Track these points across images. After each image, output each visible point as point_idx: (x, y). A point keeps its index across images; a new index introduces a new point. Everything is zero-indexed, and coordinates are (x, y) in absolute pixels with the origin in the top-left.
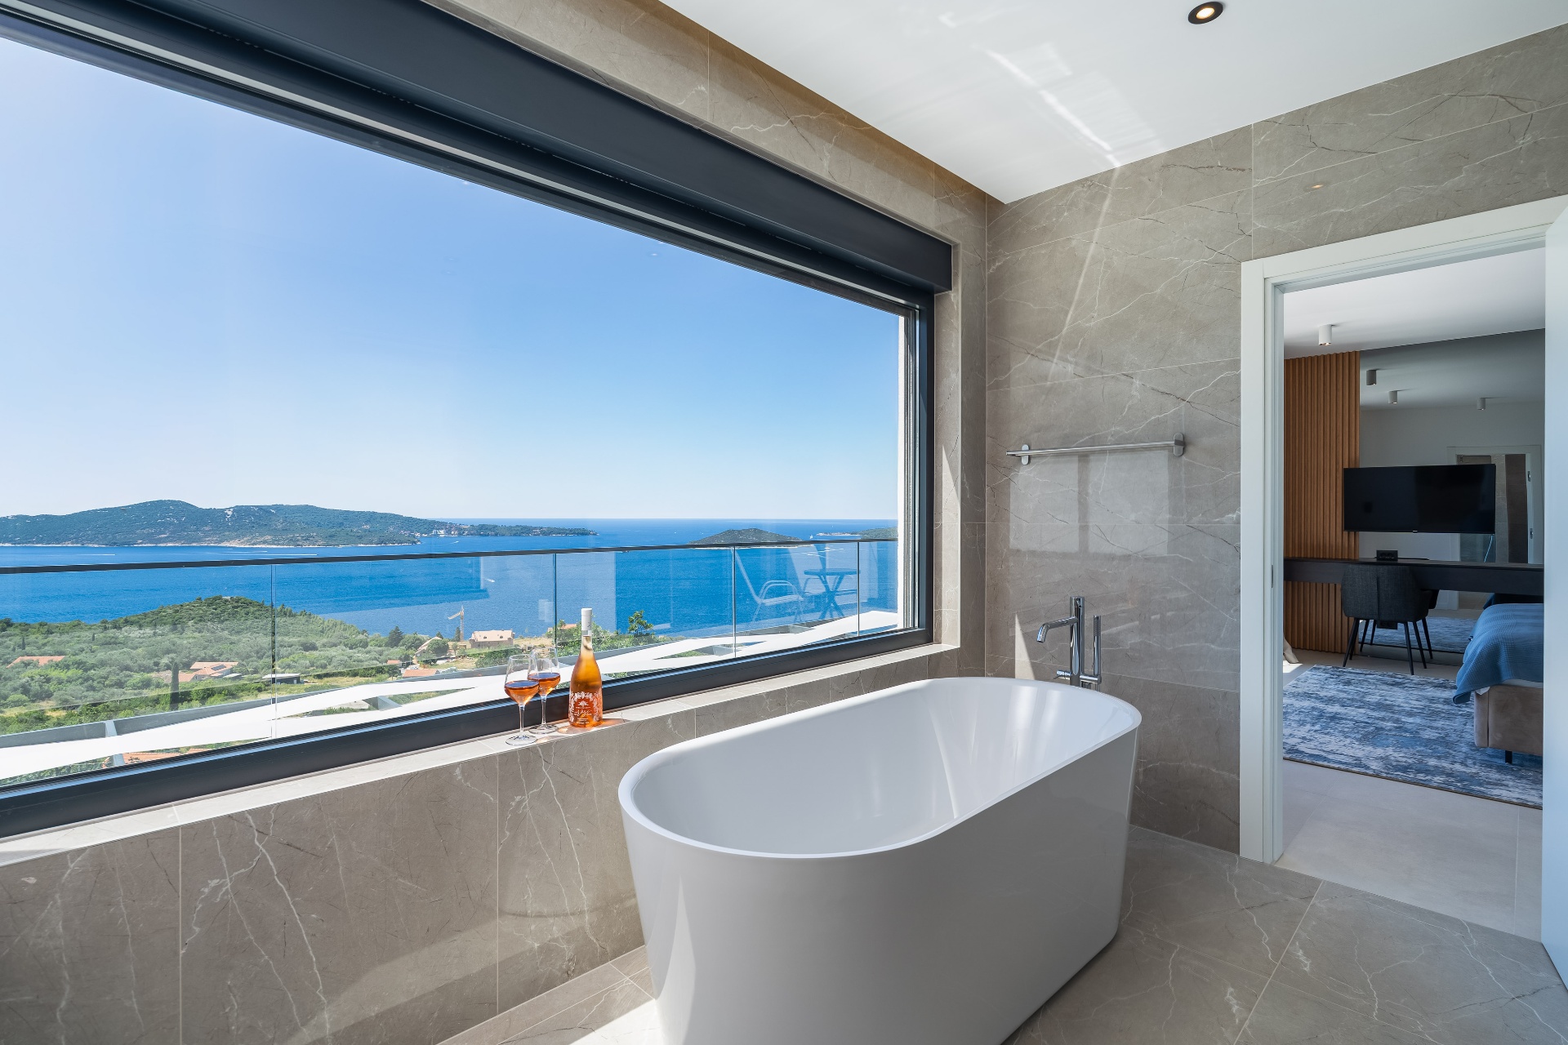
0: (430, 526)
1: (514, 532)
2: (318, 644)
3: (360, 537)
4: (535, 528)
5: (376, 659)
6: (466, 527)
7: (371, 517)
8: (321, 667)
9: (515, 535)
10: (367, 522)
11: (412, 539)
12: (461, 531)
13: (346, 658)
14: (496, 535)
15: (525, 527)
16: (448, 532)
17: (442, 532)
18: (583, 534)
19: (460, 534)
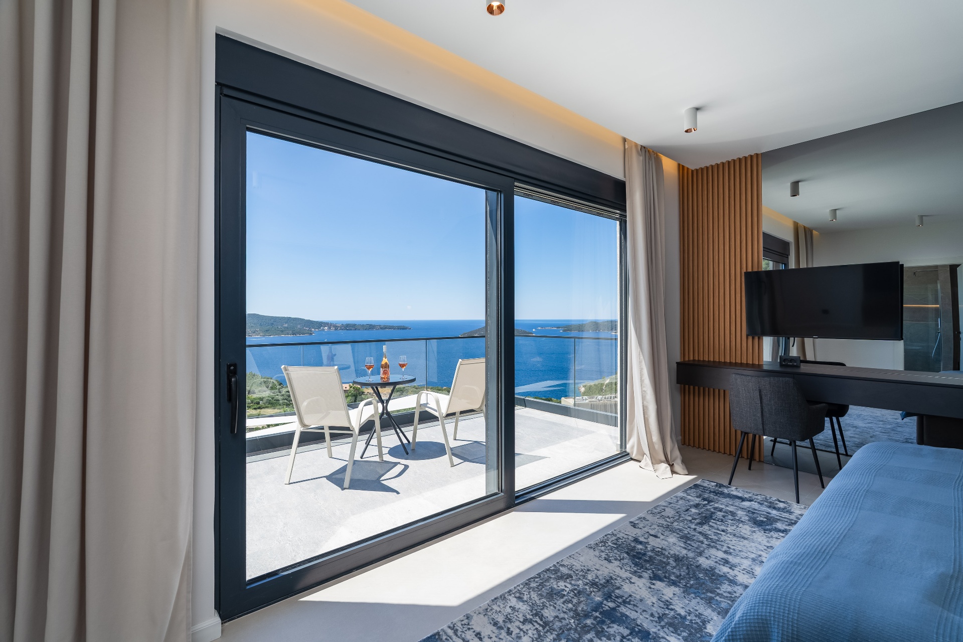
0: (320, 325)
1: (365, 328)
2: (256, 391)
3: (282, 331)
4: (377, 326)
5: (286, 399)
6: (339, 325)
7: (289, 319)
8: (257, 404)
9: (366, 329)
10: (286, 323)
11: (310, 332)
12: (336, 327)
13: (270, 399)
14: (355, 329)
15: (370, 325)
16: (330, 328)
17: (326, 328)
18: (403, 329)
19: (336, 329)
